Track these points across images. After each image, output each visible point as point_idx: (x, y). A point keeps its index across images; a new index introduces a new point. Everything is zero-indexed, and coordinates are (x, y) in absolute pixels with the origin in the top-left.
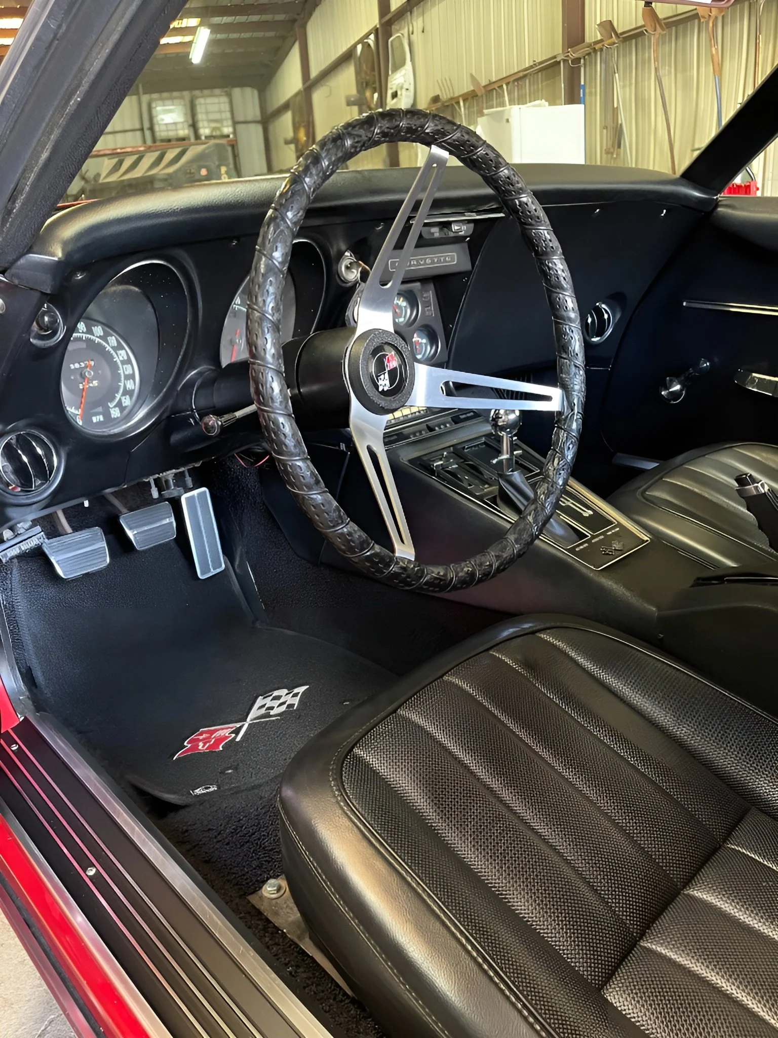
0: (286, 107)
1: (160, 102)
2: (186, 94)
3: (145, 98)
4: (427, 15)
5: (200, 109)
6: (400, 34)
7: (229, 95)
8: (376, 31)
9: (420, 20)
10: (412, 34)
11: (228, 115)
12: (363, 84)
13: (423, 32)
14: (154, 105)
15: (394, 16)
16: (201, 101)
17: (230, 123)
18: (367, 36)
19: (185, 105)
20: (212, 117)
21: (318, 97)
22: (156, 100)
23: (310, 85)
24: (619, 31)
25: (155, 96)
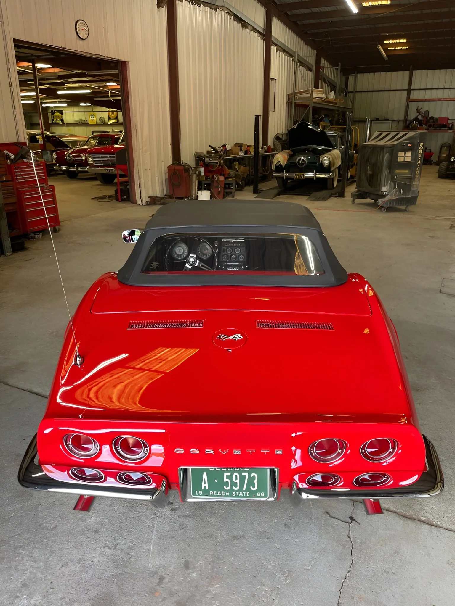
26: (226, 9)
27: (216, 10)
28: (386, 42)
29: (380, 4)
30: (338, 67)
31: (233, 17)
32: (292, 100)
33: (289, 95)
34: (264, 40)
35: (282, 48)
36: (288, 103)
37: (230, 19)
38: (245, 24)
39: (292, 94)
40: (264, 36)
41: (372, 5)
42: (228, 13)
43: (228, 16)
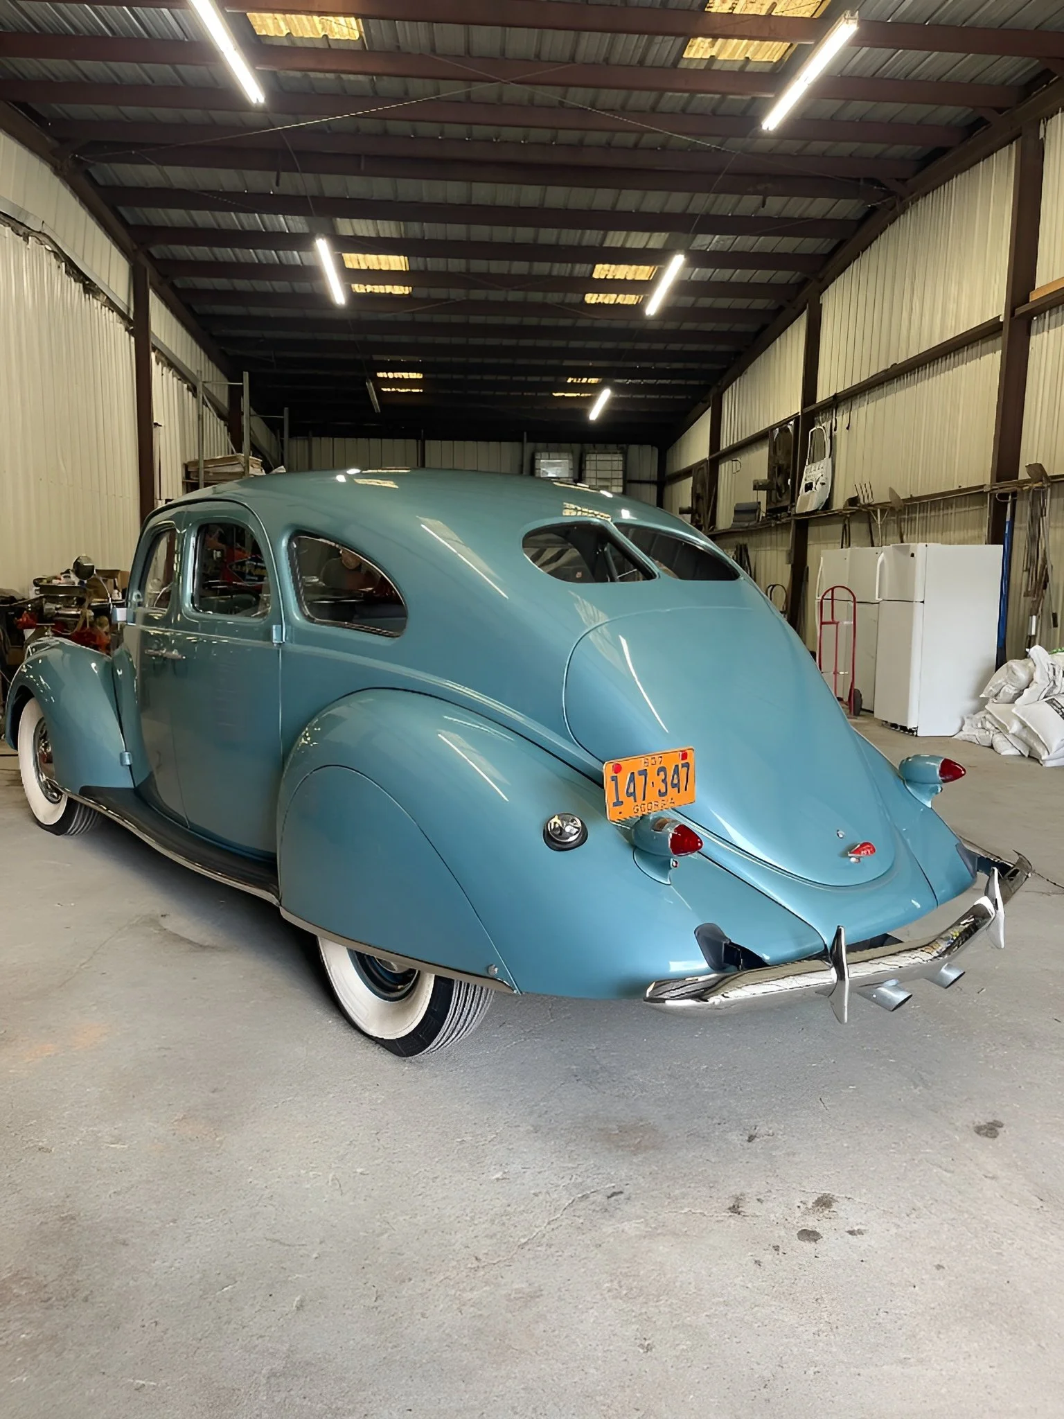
0: (687, 473)
1: (545, 455)
2: (576, 447)
3: (529, 447)
4: (854, 413)
5: (589, 466)
6: (822, 426)
7: (625, 454)
8: (796, 418)
9: (846, 416)
10: (835, 430)
11: (620, 475)
12: (776, 469)
13: (848, 428)
14: (538, 456)
15: (817, 408)
16: (593, 457)
17: (621, 483)
18: (787, 421)
19: (573, 460)
20: (600, 475)
21: (725, 469)
22: (541, 451)
23: (718, 456)
24: (1049, 474)
25: (540, 445)
26: (47, 241)
27: (26, 239)
28: (380, 375)
29: (388, 291)
30: (283, 415)
31: (66, 265)
32: (198, 476)
33: (186, 466)
34: (131, 333)
35: (167, 358)
36: (187, 483)
37: (59, 267)
38: (90, 288)
39: (196, 463)
40: (130, 322)
41: (371, 292)
42: (53, 251)
43: (55, 260)
